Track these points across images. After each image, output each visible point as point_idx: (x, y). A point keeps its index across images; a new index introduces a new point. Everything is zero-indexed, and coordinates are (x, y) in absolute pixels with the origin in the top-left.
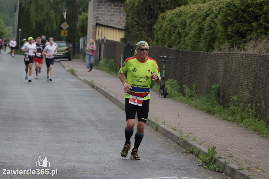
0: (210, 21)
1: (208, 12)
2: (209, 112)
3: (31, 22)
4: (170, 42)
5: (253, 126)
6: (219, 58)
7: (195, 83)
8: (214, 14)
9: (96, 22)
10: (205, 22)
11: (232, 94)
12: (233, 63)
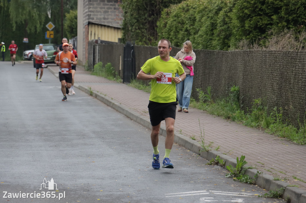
0: (224, 16)
1: (220, 6)
2: (228, 118)
3: (11, 22)
4: (177, 41)
5: (281, 132)
6: (237, 56)
7: (210, 86)
8: (228, 8)
9: (87, 21)
11: (254, 96)
12: (254, 62)
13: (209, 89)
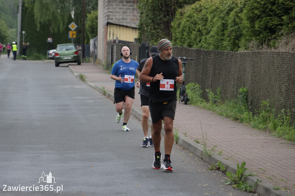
0: (234, 16)
1: (231, 6)
2: (236, 119)
3: (35, 23)
4: (190, 41)
5: (288, 135)
6: (245, 57)
7: (220, 87)
8: (239, 8)
9: (106, 21)
10: (229, 17)
11: (262, 98)
12: (262, 63)
13: (218, 89)
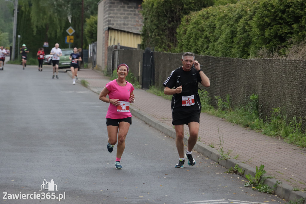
0: (244, 24)
1: (240, 14)
2: (247, 126)
3: (32, 27)
4: (196, 48)
5: (300, 142)
6: (256, 65)
7: (229, 94)
8: (248, 16)
9: (107, 26)
10: (238, 25)
11: (274, 105)
12: (273, 71)
13: (228, 97)
